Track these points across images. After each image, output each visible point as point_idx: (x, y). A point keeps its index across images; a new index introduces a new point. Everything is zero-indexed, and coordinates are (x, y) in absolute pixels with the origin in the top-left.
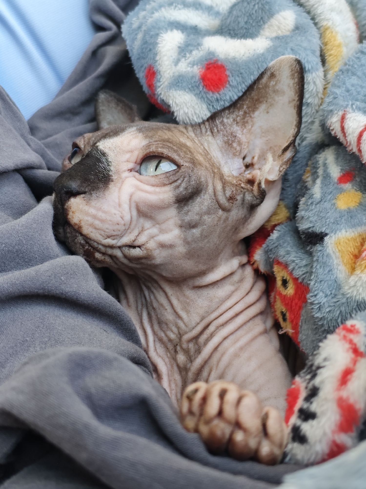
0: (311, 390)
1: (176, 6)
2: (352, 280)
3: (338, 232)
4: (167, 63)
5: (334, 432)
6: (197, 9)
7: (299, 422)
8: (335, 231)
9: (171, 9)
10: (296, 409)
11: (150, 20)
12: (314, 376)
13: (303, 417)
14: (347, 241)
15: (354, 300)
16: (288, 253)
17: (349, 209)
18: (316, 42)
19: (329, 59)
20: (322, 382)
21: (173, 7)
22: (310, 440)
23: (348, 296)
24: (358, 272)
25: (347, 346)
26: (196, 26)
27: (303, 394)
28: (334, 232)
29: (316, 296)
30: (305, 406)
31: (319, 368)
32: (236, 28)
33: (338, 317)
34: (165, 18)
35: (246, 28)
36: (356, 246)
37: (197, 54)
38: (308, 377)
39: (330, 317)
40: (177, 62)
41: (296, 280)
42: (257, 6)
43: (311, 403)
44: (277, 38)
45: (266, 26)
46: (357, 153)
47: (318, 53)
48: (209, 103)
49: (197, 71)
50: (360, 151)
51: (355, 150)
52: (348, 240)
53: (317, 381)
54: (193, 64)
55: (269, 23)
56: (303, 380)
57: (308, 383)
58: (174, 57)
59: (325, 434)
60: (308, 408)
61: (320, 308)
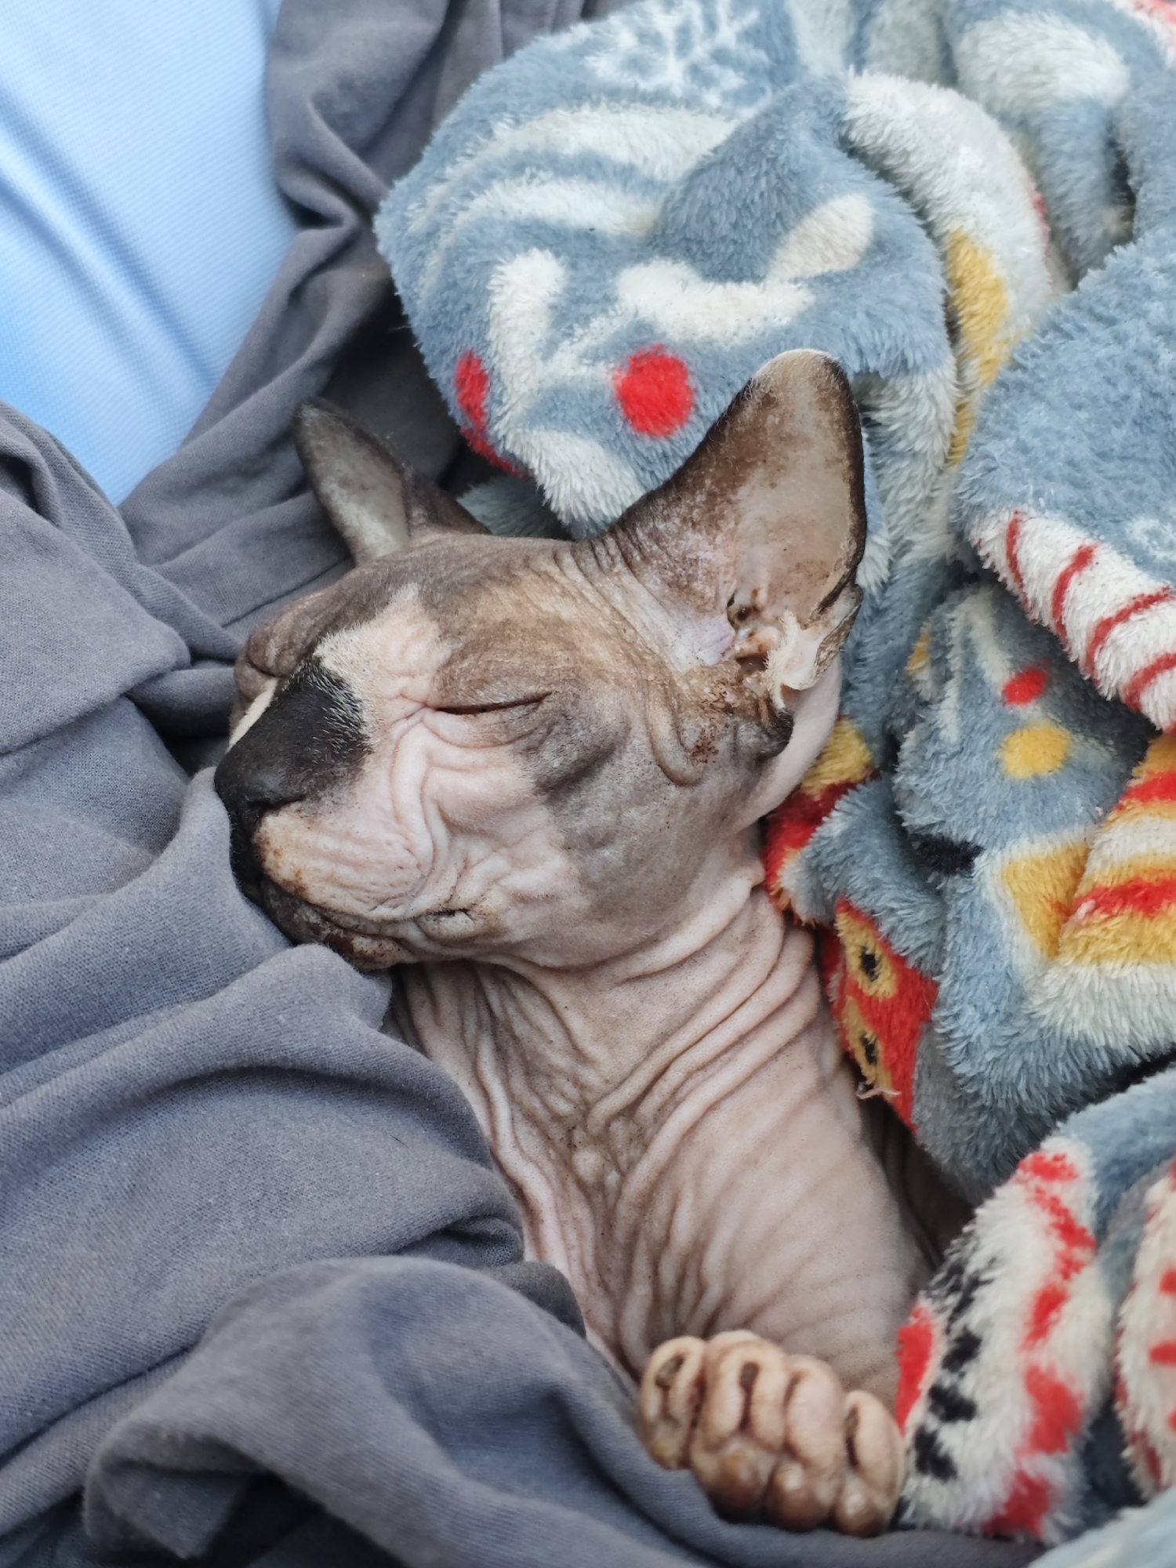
0: (959, 1340)
1: (533, 176)
2: (1053, 981)
3: (1009, 843)
4: (519, 351)
5: (1018, 1452)
6: (591, 178)
7: (932, 1423)
8: (1001, 841)
9: (520, 185)
10: (925, 1385)
11: (462, 218)
12: (965, 1304)
13: (942, 1411)
14: (1036, 869)
15: (1058, 1035)
16: (876, 885)
17: (1036, 777)
18: (934, 282)
19: (969, 326)
20: (987, 1323)
21: (523, 179)
22: (960, 1473)
23: (1044, 1024)
24: (1067, 960)
25: (1046, 1218)
26: (592, 230)
27: (940, 1348)
28: (999, 844)
29: (956, 1016)
30: (948, 1381)
31: (976, 1283)
32: (706, 238)
33: (1019, 1077)
34: (504, 212)
35: (735, 242)
36: (1059, 880)
37: (602, 328)
38: (953, 1300)
39: (996, 1075)
40: (549, 349)
41: (899, 961)
42: (763, 181)
43: (962, 1375)
44: (825, 279)
45: (792, 237)
46: (1054, 629)
47: (940, 317)
48: (644, 464)
49: (606, 376)
50: (1062, 627)
51: (1048, 621)
52: (1038, 864)
53: (973, 1319)
54: (594, 356)
55: (800, 230)
56: (937, 1305)
57: (952, 1319)
58: (538, 335)
59: (997, 1456)
60: (954, 1387)
61: (968, 1051)
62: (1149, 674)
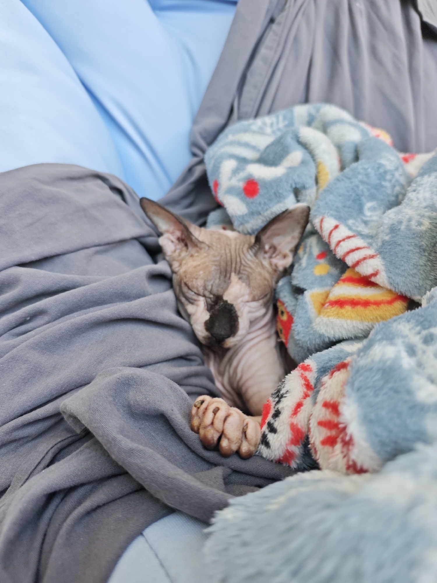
0: (276, 411)
5: (287, 444)
7: (267, 432)
10: (267, 422)
12: (279, 402)
13: (269, 429)
22: (271, 446)
25: (303, 382)
27: (272, 412)
30: (272, 421)
31: (282, 396)
43: (275, 421)
51: (327, 241)
53: (280, 406)
56: (273, 400)
62: (348, 253)
